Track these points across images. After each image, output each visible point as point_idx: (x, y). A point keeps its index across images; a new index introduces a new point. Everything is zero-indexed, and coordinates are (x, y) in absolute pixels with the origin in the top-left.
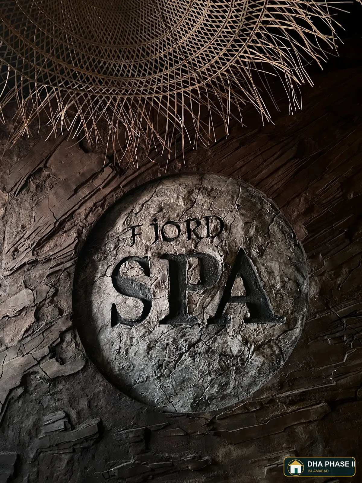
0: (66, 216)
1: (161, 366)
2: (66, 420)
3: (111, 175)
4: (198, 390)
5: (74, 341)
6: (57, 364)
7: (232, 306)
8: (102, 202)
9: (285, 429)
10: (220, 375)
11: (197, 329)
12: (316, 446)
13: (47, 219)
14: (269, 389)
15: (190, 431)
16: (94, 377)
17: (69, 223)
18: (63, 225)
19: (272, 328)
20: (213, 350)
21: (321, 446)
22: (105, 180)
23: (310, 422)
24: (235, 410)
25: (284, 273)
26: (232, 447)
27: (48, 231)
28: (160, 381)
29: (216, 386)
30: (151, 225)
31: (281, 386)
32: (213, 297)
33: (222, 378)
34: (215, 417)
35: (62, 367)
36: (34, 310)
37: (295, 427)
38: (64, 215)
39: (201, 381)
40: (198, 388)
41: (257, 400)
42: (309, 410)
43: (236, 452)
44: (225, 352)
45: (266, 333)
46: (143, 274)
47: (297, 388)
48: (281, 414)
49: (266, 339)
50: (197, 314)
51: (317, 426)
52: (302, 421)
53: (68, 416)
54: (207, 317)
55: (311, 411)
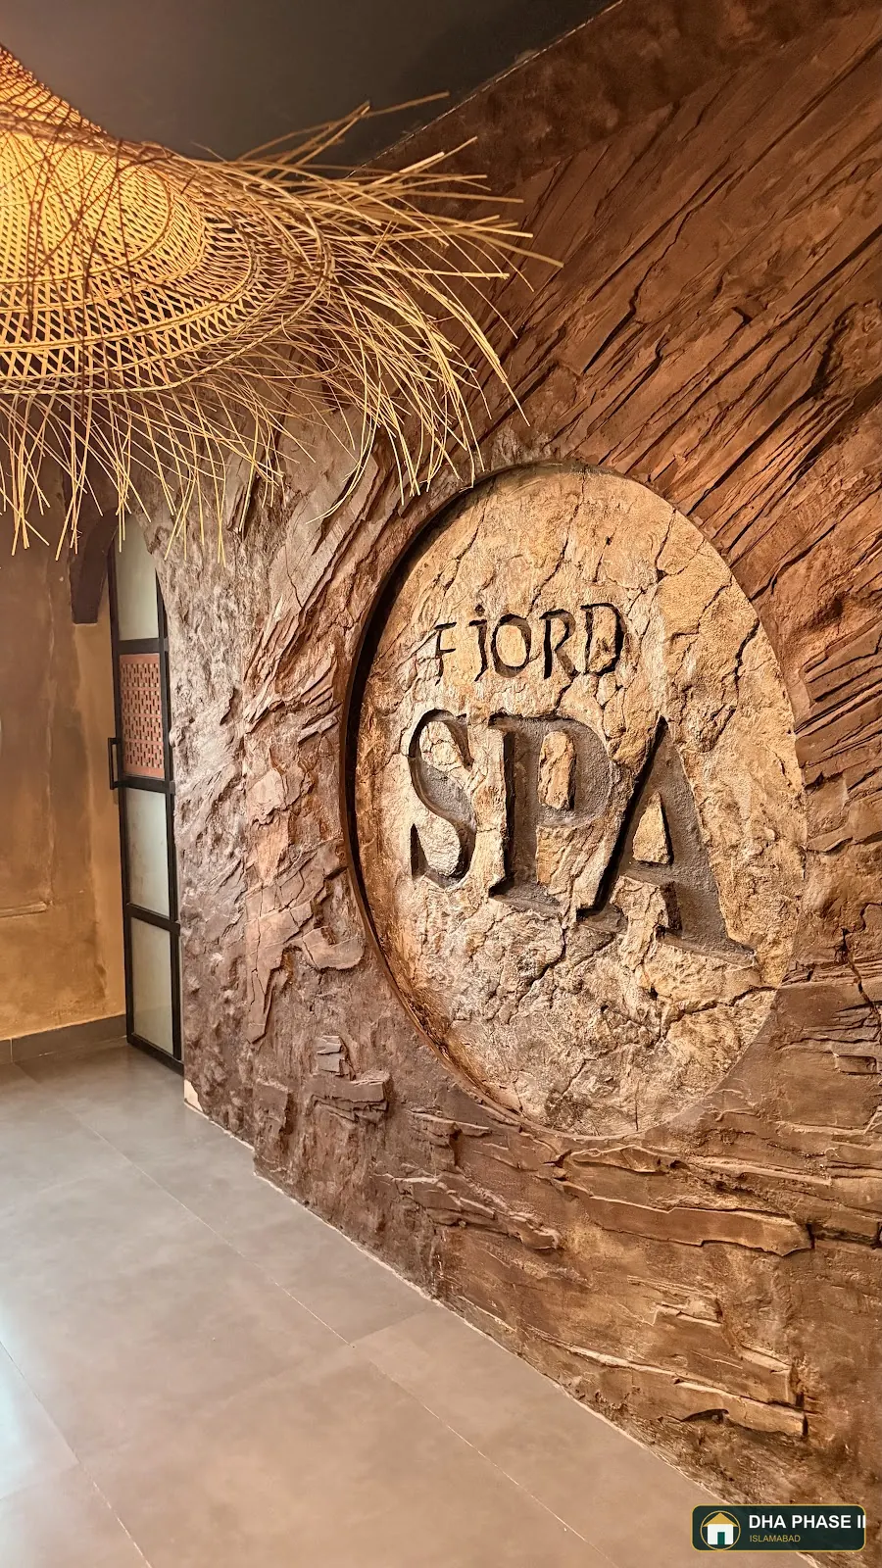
0: (313, 600)
1: (493, 994)
2: (342, 1057)
3: (377, 480)
4: (558, 1076)
5: (347, 900)
6: (323, 943)
7: (631, 888)
8: (370, 559)
9: (704, 1242)
10: (601, 1055)
11: (556, 930)
12: (768, 1313)
13: (288, 606)
14: (680, 1135)
15: (524, 1164)
16: (377, 987)
17: (323, 616)
18: (315, 621)
19: (719, 973)
20: (587, 991)
21: (776, 1317)
22: (368, 498)
23: (760, 1250)
24: (606, 1154)
25: (764, 812)
26: (598, 1233)
27: (291, 634)
28: (493, 1029)
29: (593, 1079)
30: (472, 624)
31: (703, 1137)
32: (592, 852)
33: (605, 1066)
34: (570, 1152)
35: (330, 951)
36: (286, 814)
37: (725, 1246)
38: (312, 594)
39: (563, 1056)
40: (559, 1070)
41: (651, 1149)
42: (761, 1221)
43: (606, 1248)
44: (614, 1003)
45: (704, 981)
46: (459, 764)
47: (742, 1156)
48: (699, 1206)
49: (703, 996)
50: (558, 890)
51: (776, 1268)
52: (742, 1241)
53: (344, 1049)
54: (577, 904)
55: (764, 1226)
